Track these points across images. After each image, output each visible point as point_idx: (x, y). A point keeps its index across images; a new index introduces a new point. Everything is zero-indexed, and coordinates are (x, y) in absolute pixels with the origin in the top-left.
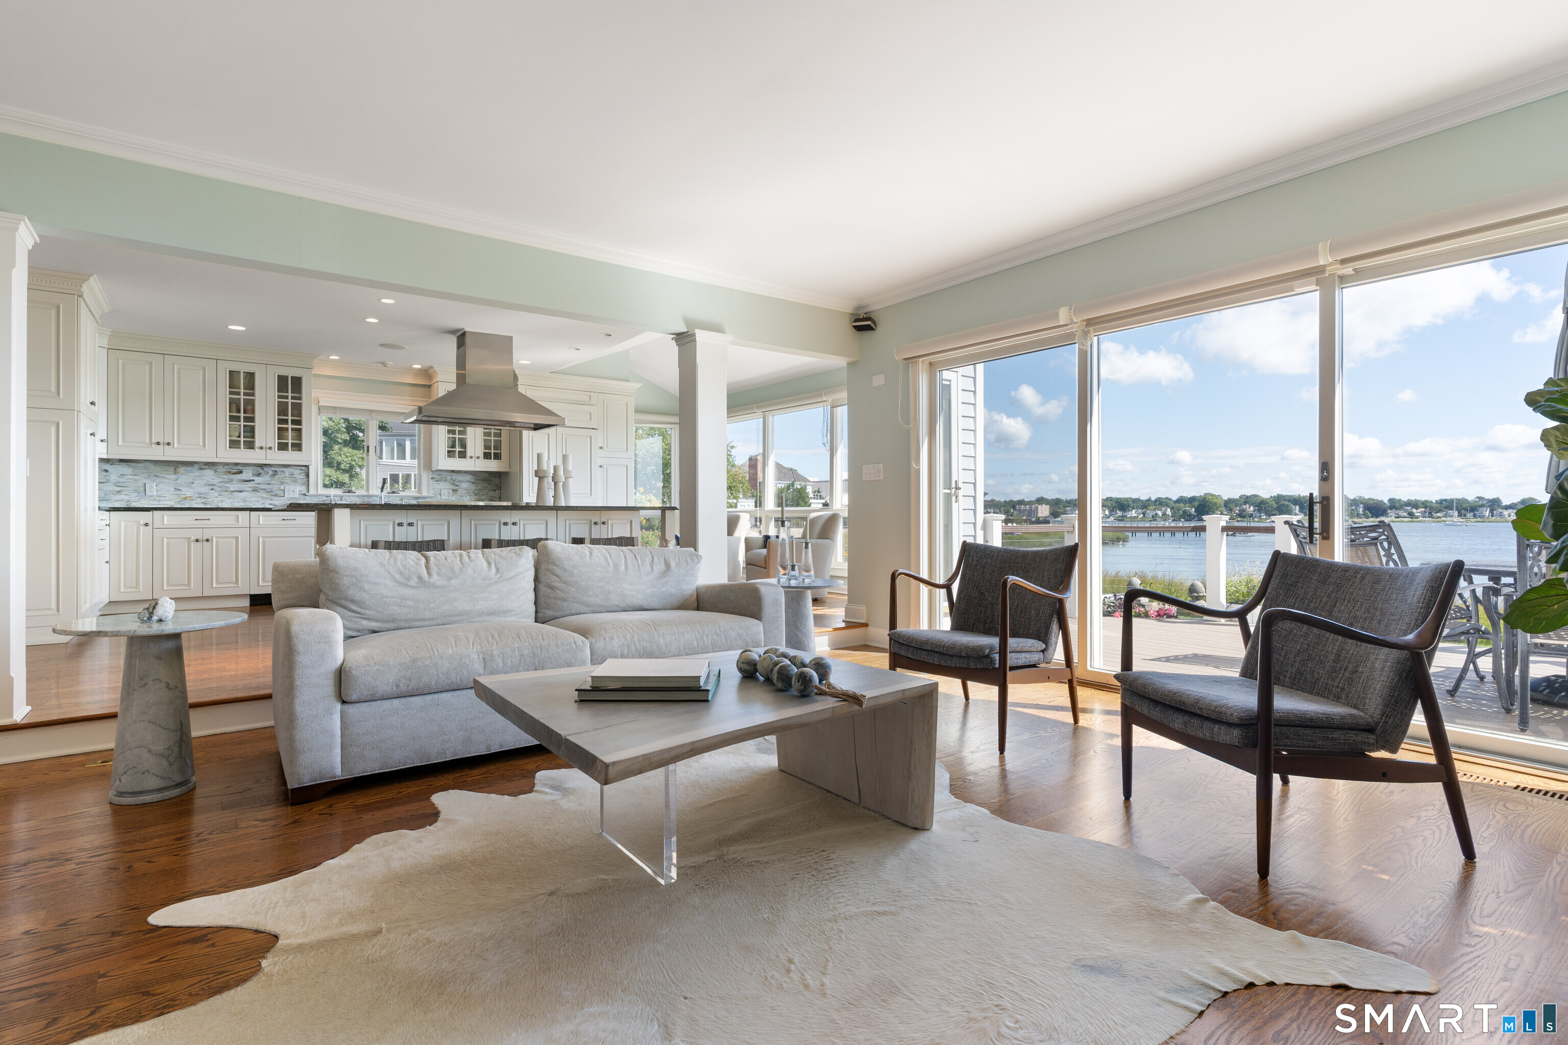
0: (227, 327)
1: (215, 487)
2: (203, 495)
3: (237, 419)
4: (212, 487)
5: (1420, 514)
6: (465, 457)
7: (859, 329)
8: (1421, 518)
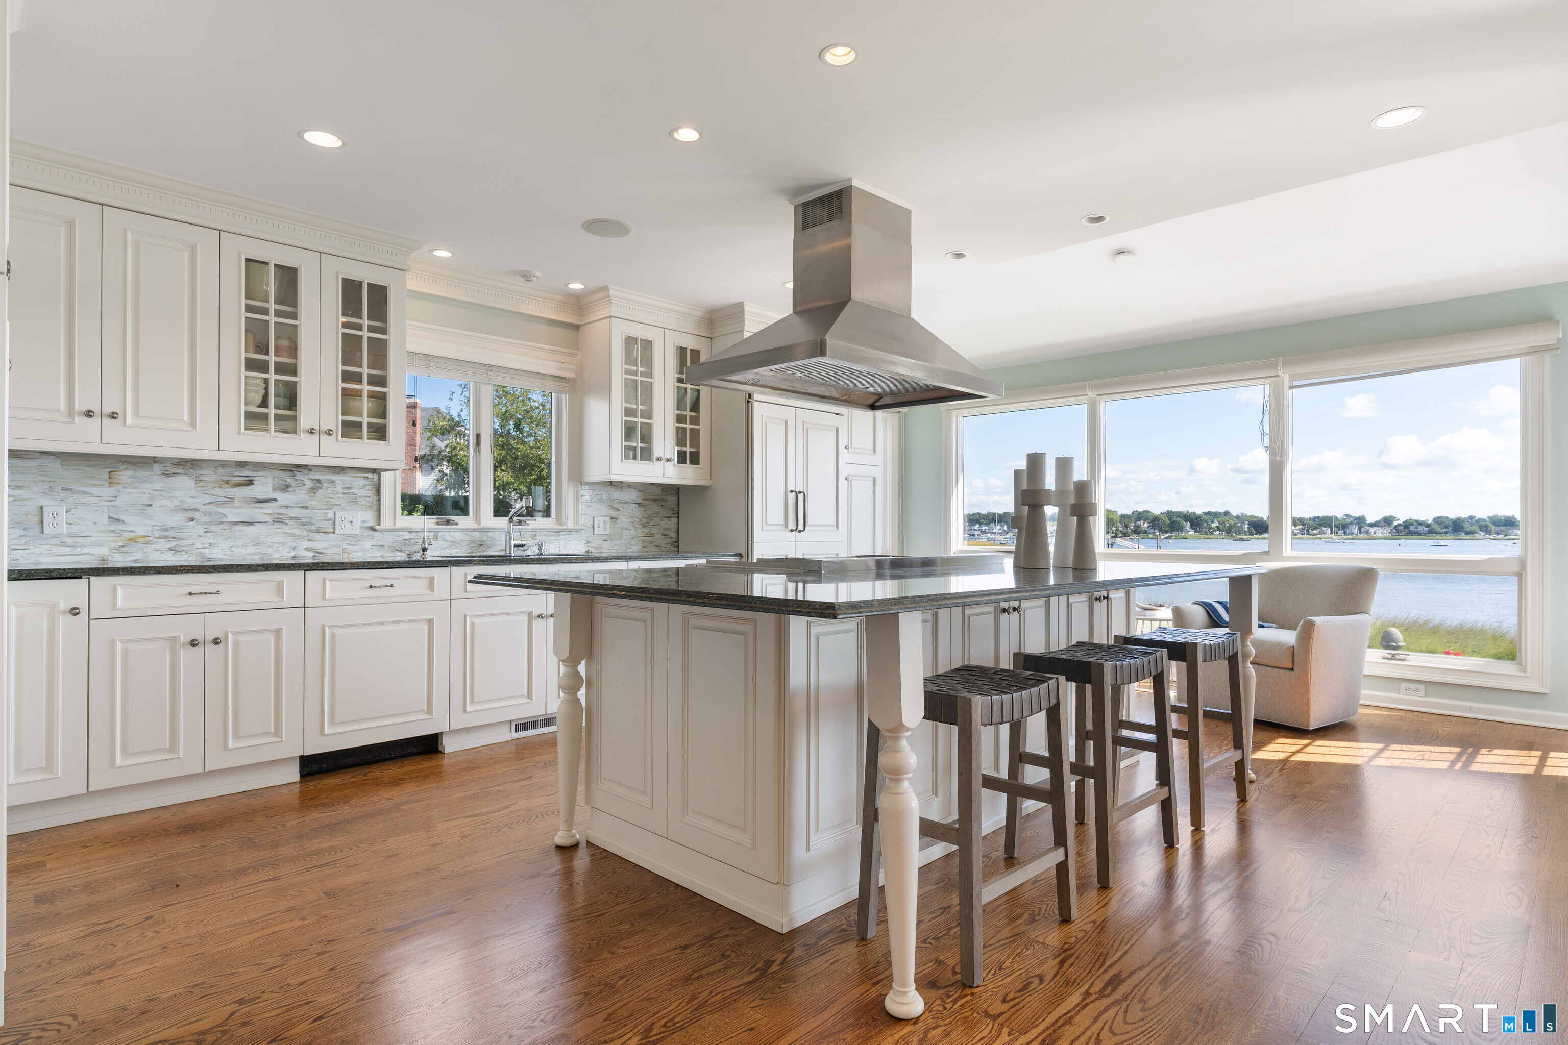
0: (300, 134)
1: (197, 515)
2: (171, 533)
3: (263, 367)
4: (190, 513)
5: (1298, 531)
6: (649, 458)
8: (1299, 536)
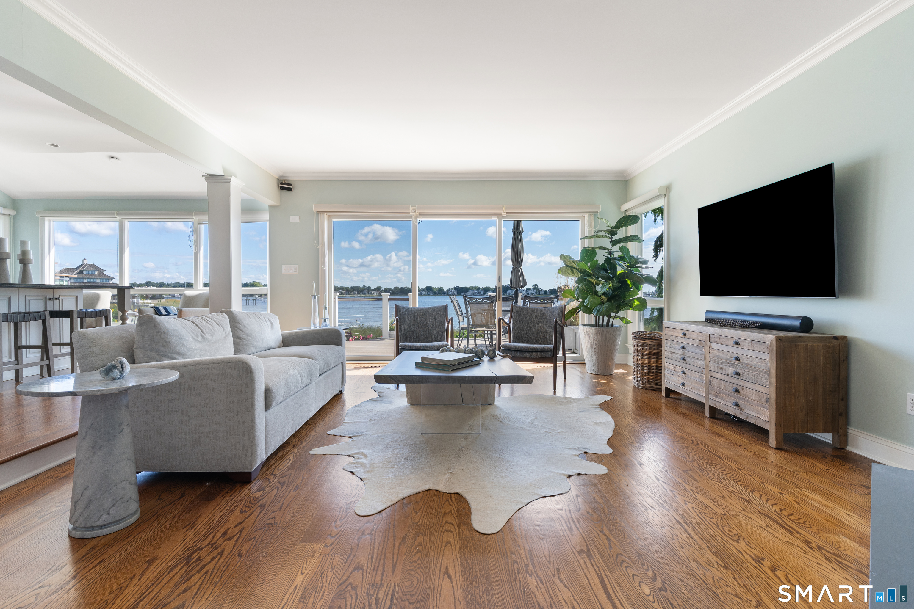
7: (282, 188)
